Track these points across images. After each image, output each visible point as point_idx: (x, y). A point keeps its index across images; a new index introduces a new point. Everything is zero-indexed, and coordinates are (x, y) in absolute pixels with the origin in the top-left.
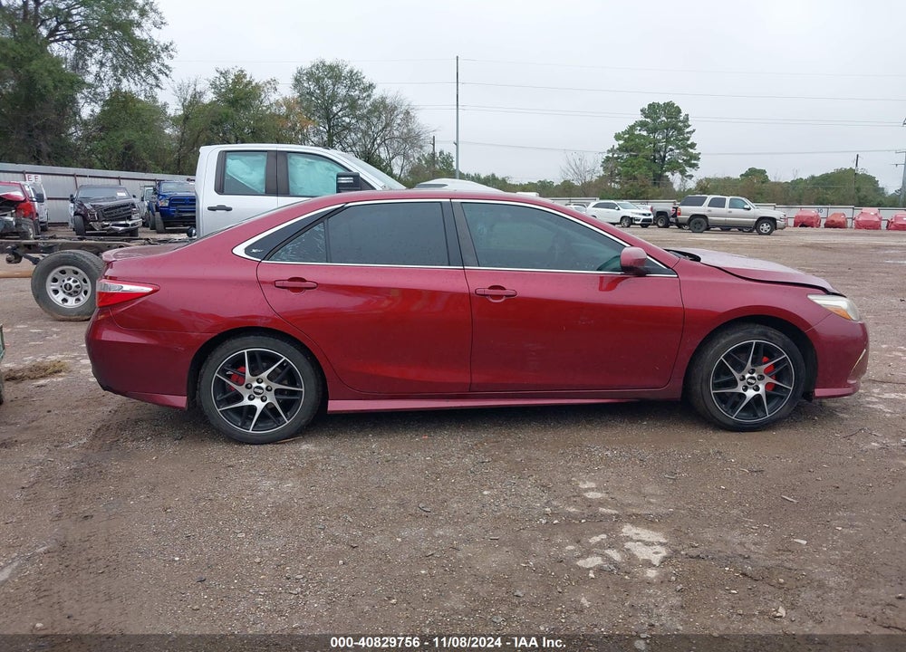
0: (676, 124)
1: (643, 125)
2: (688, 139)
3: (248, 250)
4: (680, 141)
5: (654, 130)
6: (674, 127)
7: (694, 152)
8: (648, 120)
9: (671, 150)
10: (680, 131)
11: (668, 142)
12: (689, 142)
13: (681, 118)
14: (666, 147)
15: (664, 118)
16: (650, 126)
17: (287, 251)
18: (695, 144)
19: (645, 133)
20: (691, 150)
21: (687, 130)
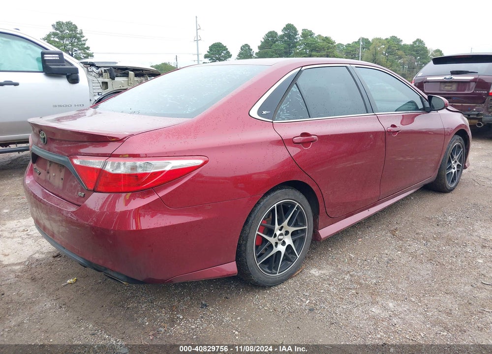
0: (76, 35)
1: (55, 34)
2: (84, 44)
3: (260, 112)
4: (80, 45)
5: (62, 38)
6: (75, 37)
7: (90, 52)
8: (58, 32)
9: (76, 51)
10: (79, 39)
11: (72, 45)
12: (85, 46)
13: (78, 32)
14: (72, 49)
15: (68, 31)
16: (60, 35)
17: (282, 110)
18: (89, 48)
19: (57, 40)
20: (88, 51)
21: (82, 39)
